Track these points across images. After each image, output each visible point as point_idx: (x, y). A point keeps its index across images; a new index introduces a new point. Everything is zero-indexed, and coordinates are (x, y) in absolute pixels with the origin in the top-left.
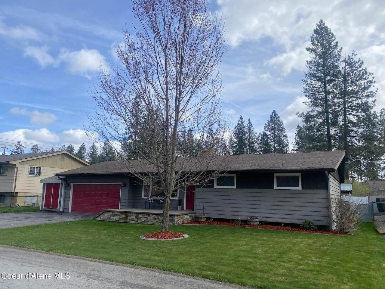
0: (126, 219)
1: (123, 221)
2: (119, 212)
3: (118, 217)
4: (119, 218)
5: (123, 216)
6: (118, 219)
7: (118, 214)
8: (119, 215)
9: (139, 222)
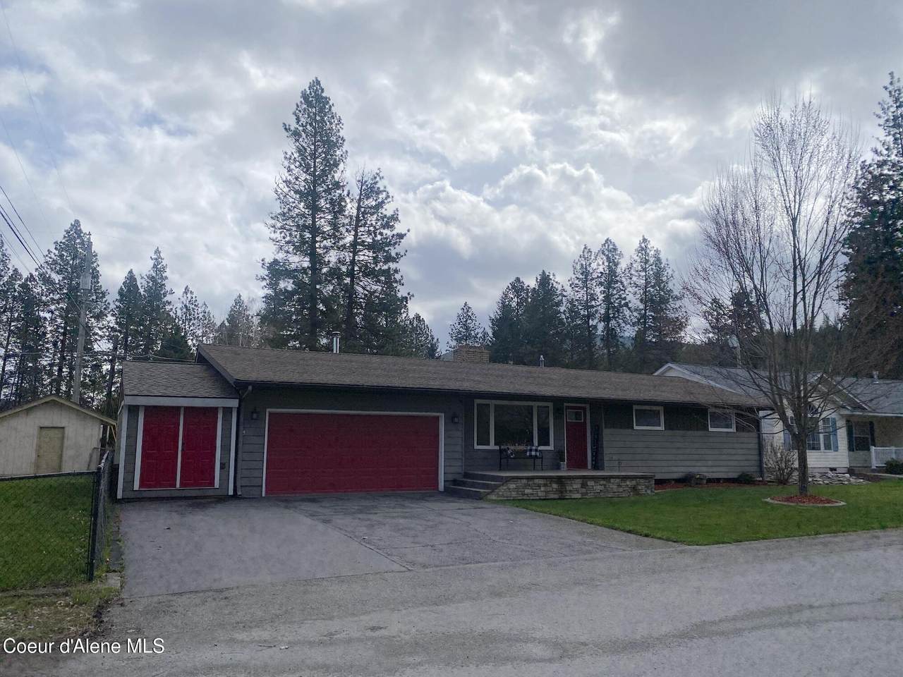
0: (561, 491)
1: (556, 496)
2: (543, 478)
3: (542, 489)
4: (546, 492)
5: (555, 486)
6: (544, 494)
7: (541, 482)
8: (545, 485)
9: (590, 496)
